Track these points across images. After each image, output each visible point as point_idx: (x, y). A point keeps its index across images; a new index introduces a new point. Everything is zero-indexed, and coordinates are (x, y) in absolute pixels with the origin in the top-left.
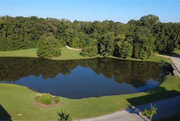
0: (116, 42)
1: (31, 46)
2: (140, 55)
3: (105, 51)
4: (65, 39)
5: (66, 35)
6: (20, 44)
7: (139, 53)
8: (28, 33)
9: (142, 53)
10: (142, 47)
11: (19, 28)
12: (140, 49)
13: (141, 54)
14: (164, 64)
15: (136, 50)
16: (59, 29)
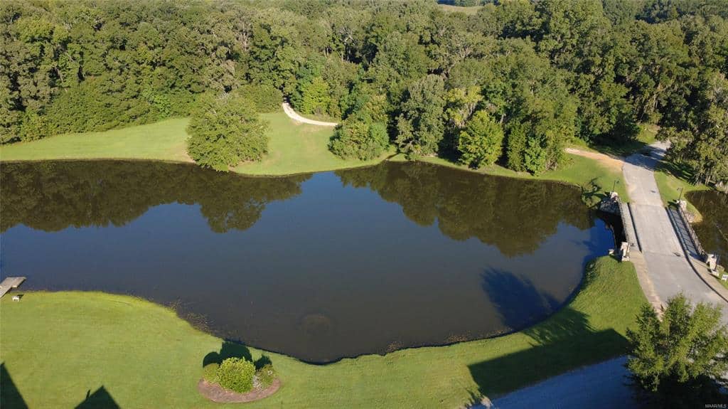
0: (449, 110)
1: (167, 112)
2: (524, 161)
3: (410, 139)
4: (277, 85)
5: (283, 71)
6: (129, 108)
7: (523, 153)
8: (154, 65)
9: (533, 154)
10: (534, 136)
11: (122, 48)
12: (526, 141)
13: (528, 158)
14: (597, 200)
15: (512, 143)
16: (256, 48)
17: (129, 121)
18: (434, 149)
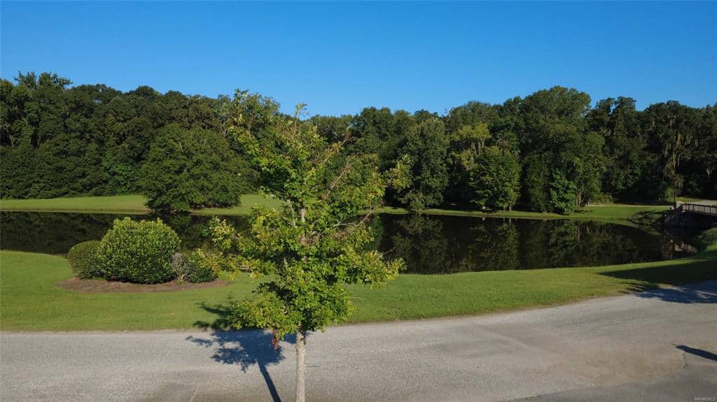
0: (454, 153)
1: (128, 186)
3: (411, 187)
9: (559, 187)
10: (558, 167)
15: (532, 178)
17: (81, 191)
18: (438, 199)
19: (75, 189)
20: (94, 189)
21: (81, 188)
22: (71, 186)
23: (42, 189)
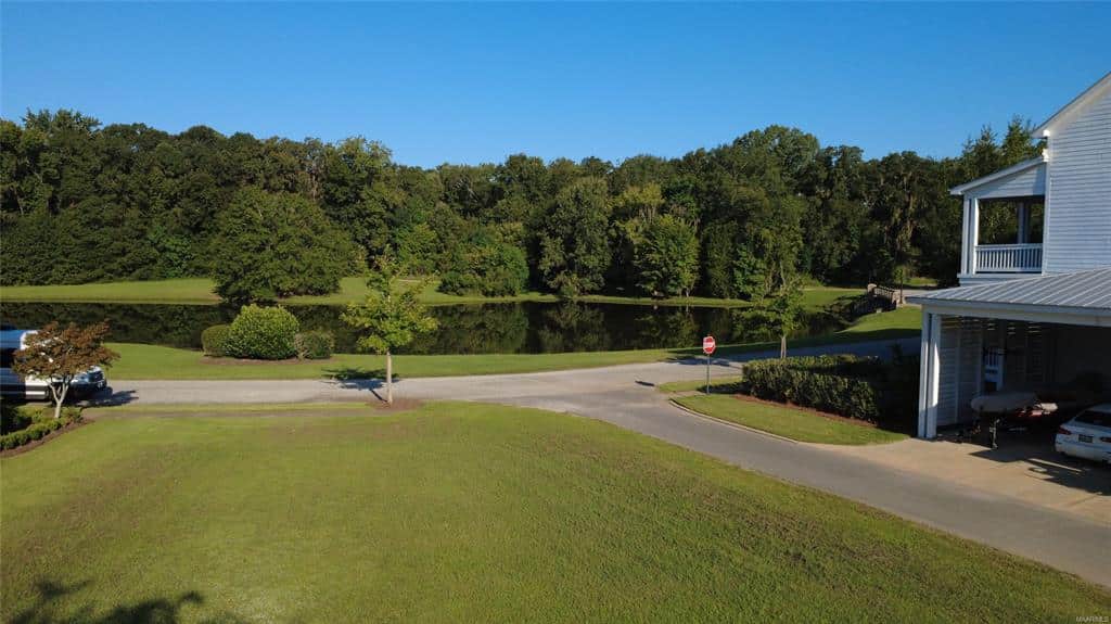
0: (617, 222)
2: (733, 280)
3: (562, 268)
4: (360, 238)
5: (369, 215)
7: (730, 269)
9: (745, 266)
10: (744, 240)
12: (732, 250)
13: (738, 274)
15: (713, 255)
17: (120, 275)
18: (598, 282)
19: (111, 271)
20: (137, 272)
21: (121, 270)
22: (107, 268)
23: (67, 271)
